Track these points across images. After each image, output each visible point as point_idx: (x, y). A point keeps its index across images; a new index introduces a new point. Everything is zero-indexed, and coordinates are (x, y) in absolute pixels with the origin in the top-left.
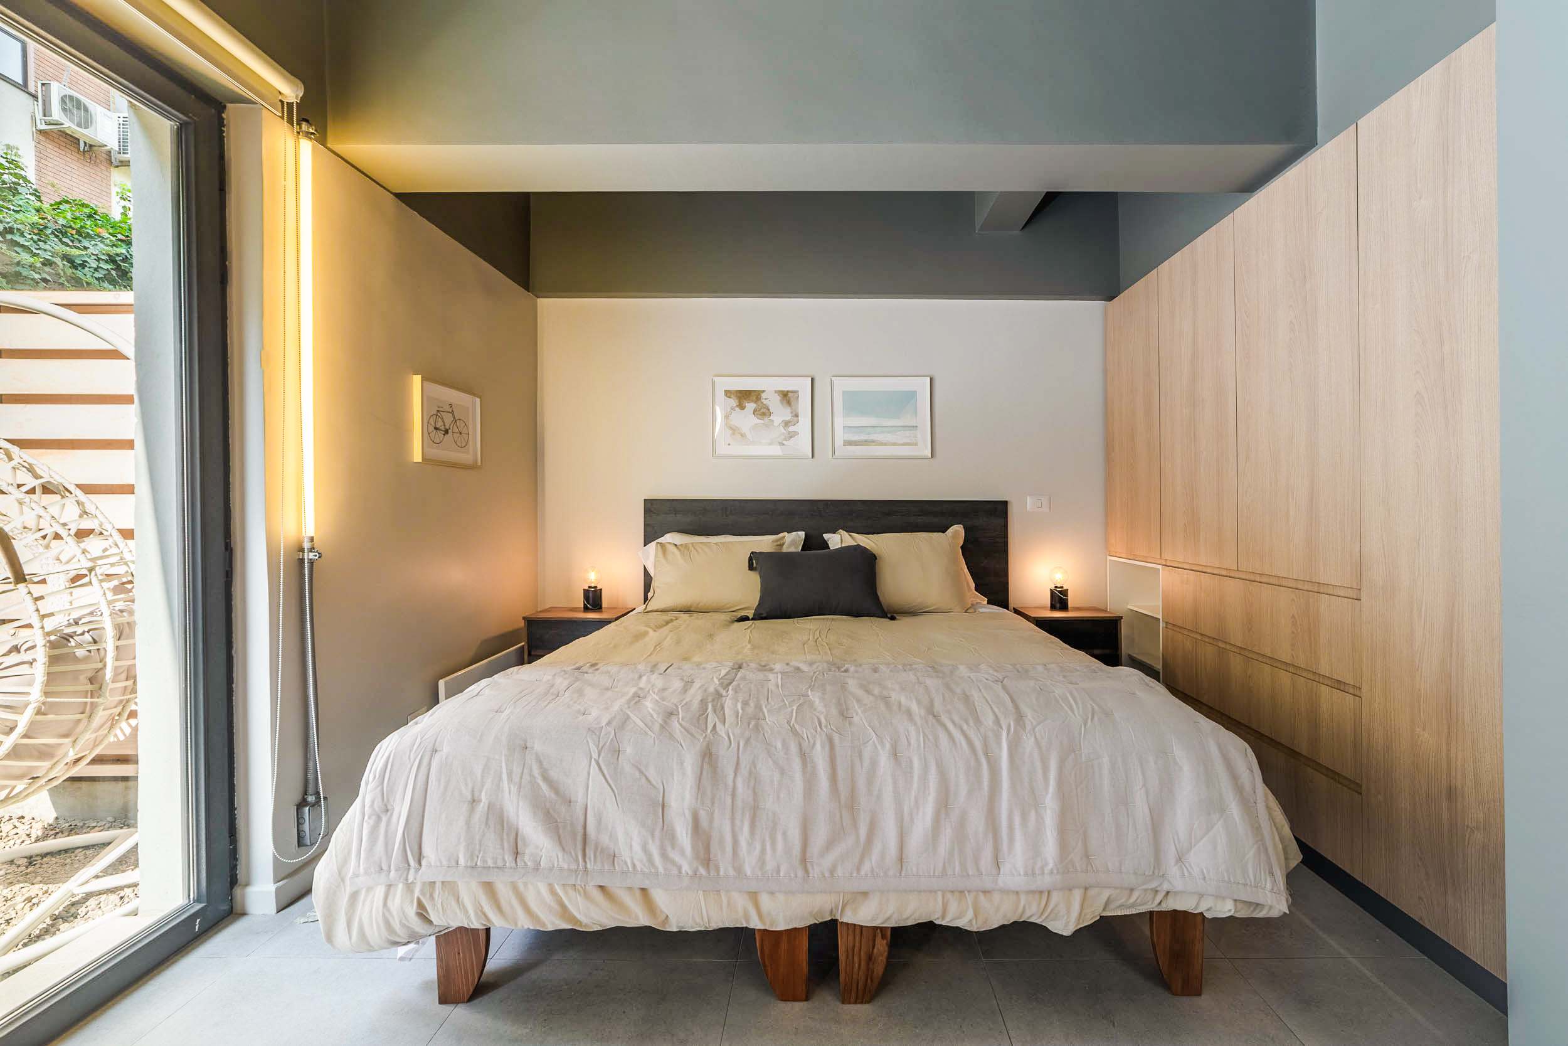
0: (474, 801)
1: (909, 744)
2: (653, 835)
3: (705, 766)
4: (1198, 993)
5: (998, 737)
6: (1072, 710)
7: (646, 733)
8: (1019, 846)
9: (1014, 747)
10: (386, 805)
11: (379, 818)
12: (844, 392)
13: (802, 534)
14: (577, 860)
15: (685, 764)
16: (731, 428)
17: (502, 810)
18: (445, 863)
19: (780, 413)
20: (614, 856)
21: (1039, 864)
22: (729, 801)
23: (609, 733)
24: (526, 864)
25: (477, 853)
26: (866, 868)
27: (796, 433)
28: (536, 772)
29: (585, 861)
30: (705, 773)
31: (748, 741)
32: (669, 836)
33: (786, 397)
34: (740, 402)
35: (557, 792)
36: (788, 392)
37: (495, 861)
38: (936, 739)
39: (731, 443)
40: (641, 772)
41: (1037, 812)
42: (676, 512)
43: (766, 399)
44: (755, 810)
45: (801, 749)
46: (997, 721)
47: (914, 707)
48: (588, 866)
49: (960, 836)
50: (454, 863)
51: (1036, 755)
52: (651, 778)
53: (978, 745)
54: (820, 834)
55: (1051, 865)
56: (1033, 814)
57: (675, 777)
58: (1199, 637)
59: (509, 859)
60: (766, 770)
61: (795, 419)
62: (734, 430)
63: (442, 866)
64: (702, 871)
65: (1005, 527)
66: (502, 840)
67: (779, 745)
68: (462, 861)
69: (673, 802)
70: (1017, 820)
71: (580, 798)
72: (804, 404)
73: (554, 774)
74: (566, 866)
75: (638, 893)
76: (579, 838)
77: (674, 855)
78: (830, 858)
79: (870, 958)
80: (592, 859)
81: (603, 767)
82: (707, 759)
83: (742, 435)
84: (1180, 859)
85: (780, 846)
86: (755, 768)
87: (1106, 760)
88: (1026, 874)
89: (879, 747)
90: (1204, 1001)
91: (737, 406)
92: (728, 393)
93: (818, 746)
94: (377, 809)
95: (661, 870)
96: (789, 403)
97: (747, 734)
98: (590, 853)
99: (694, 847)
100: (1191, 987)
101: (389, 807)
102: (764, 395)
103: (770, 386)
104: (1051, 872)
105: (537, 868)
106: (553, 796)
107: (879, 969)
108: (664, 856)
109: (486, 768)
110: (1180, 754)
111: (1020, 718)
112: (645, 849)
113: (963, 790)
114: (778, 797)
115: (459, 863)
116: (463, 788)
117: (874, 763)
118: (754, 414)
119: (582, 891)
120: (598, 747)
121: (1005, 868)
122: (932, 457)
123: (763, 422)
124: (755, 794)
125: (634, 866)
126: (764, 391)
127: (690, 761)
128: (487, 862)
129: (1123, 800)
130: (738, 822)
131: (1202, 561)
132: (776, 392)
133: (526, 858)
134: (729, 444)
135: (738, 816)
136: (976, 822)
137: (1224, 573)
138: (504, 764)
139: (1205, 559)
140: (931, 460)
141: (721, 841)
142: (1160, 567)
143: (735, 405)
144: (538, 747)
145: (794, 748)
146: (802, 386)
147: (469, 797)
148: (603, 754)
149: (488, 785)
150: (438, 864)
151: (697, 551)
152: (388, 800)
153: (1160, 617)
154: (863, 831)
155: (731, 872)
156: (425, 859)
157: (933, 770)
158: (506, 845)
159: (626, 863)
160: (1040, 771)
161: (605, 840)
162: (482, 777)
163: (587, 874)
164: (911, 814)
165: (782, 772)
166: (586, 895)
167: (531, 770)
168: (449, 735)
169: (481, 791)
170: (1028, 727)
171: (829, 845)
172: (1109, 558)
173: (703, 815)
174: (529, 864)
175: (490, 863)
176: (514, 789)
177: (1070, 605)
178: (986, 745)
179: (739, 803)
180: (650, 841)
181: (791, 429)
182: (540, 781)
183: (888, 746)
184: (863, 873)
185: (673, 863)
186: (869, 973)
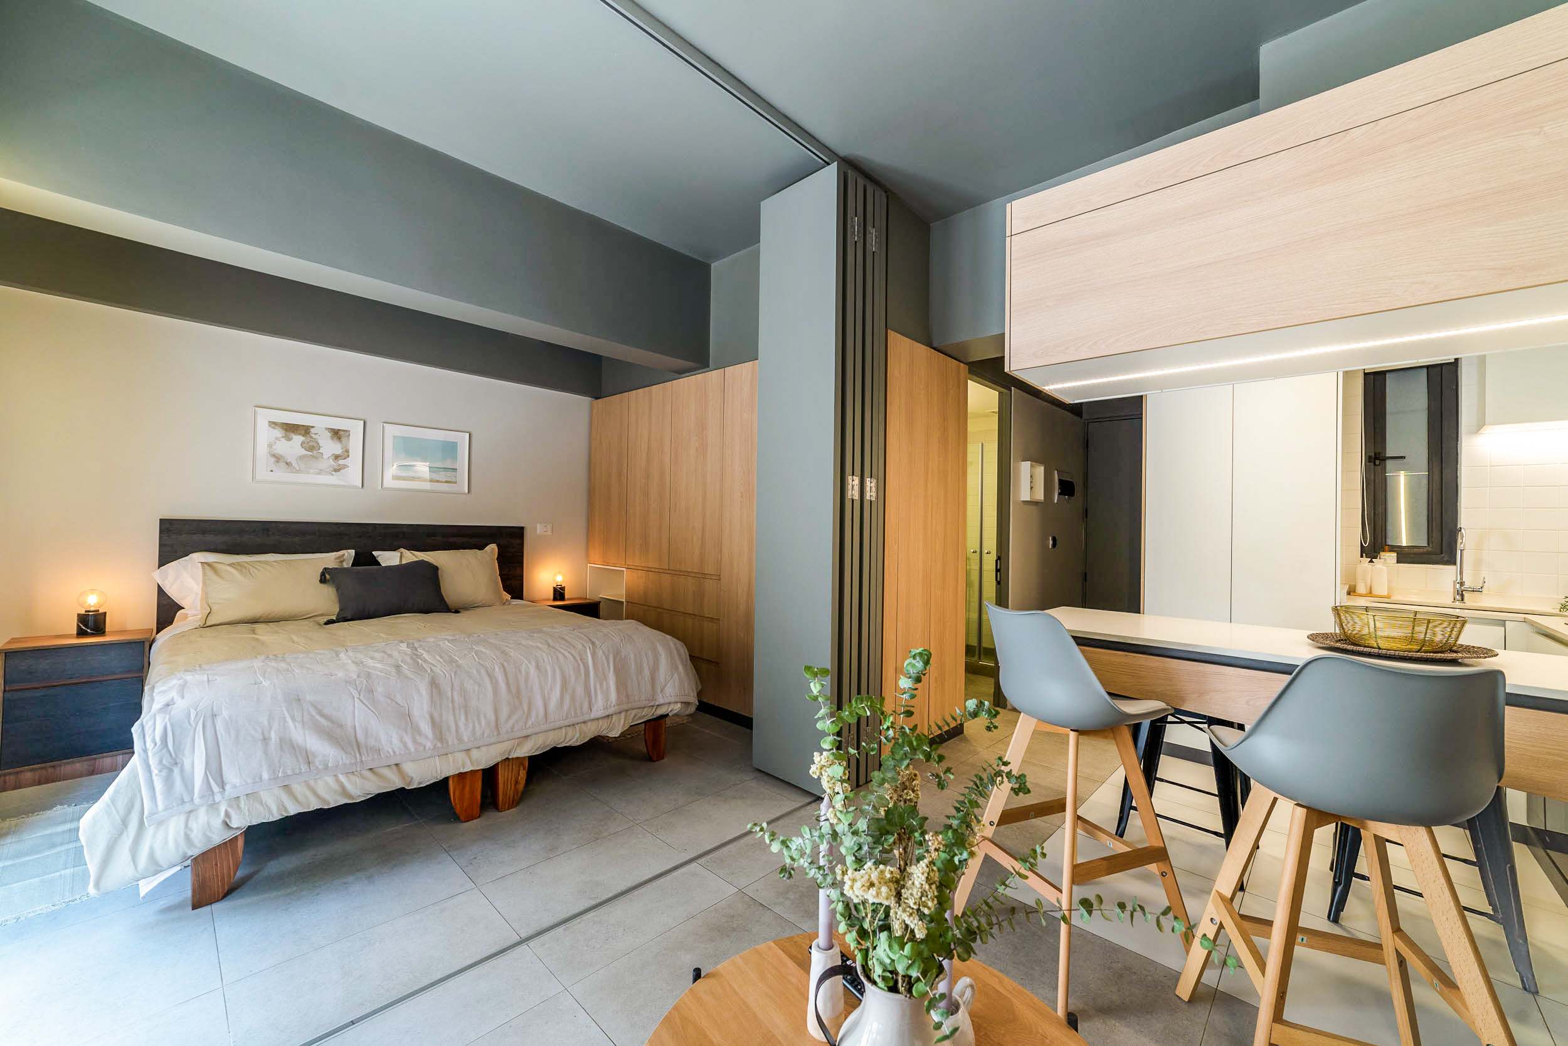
0: (266, 740)
1: (544, 661)
2: (406, 732)
3: (434, 690)
4: (663, 758)
5: (586, 652)
6: (613, 636)
7: (389, 678)
8: (600, 697)
9: (594, 654)
10: (175, 760)
11: (171, 771)
12: (394, 437)
13: (352, 552)
14: (356, 758)
15: (421, 691)
16: (274, 456)
17: (291, 740)
18: (249, 781)
19: (330, 447)
20: (379, 750)
21: (609, 703)
22: (450, 705)
23: (362, 682)
24: (317, 768)
25: (278, 769)
26: (530, 723)
27: (345, 466)
28: (314, 713)
29: (360, 755)
30: (434, 694)
31: (455, 673)
32: (416, 730)
33: (337, 434)
34: (286, 434)
35: (332, 722)
36: (339, 430)
37: (293, 770)
38: (557, 657)
39: (273, 469)
40: (391, 699)
41: (606, 682)
42: (204, 532)
43: (315, 434)
44: (466, 708)
45: (487, 672)
46: (583, 645)
47: (539, 645)
48: (363, 759)
49: (573, 698)
50: (257, 780)
51: (604, 657)
52: (399, 703)
53: (578, 659)
54: (505, 711)
55: (614, 702)
56: (604, 682)
57: (415, 698)
58: (647, 608)
59: (304, 768)
60: (469, 685)
61: (346, 454)
62: (279, 459)
63: (247, 784)
64: (439, 745)
65: (522, 545)
66: (297, 757)
67: (475, 672)
68: (265, 776)
69: (416, 712)
70: (598, 687)
71: (349, 723)
72: (355, 443)
73: (326, 711)
74: (348, 762)
75: (394, 768)
76: (354, 743)
77: (419, 739)
78: (511, 723)
79: (517, 782)
80: (366, 754)
81: (365, 701)
82: (434, 686)
83: (287, 463)
84: (662, 691)
85: (483, 723)
86: (463, 685)
87: (632, 656)
88: (604, 709)
89: (529, 665)
90: (665, 760)
91: (283, 437)
92: (273, 424)
93: (497, 669)
94: (167, 764)
95: (412, 750)
96: (339, 438)
97: (454, 670)
98: (364, 751)
99: (434, 733)
100: (660, 757)
101: (178, 761)
102: (312, 430)
103: (320, 424)
104: (614, 706)
105: (326, 767)
106: (329, 724)
107: (521, 787)
108: (415, 742)
109: (271, 717)
110: (660, 649)
111: (593, 643)
112: (401, 740)
113: (573, 679)
114: (479, 698)
115: (263, 778)
116: (253, 732)
117: (528, 674)
118: (301, 445)
119: (359, 775)
120: (357, 690)
121: (594, 709)
122: (469, 492)
123: (310, 453)
124: (465, 699)
125: (394, 752)
126: (313, 427)
127: (424, 688)
128: (286, 772)
129: (640, 671)
130: (457, 715)
131: (651, 565)
132: (326, 429)
133: (317, 764)
134: (272, 471)
135: (457, 712)
136: (580, 691)
137: (662, 571)
138: (286, 713)
139: (653, 564)
140: (468, 496)
141: (449, 729)
142: (624, 569)
143: (281, 436)
144: (309, 698)
145: (483, 672)
146: (356, 429)
147: (261, 737)
148: (362, 694)
149: (275, 726)
150: (244, 783)
151: (255, 568)
152: (176, 755)
153: (624, 600)
154: (526, 708)
155: (456, 742)
156: (227, 785)
157: (558, 672)
158: (300, 759)
159: (388, 752)
160: (606, 665)
161: (372, 742)
162: (269, 723)
163: (363, 764)
164: (549, 694)
165: (479, 685)
166: (363, 777)
167: (309, 712)
168: (224, 703)
169: (269, 732)
170: (598, 646)
171: (509, 717)
172: (589, 565)
173: (436, 715)
174: (320, 767)
175: (289, 772)
176: (299, 726)
177: (566, 597)
178: (580, 654)
179: (456, 705)
180: (405, 736)
181: (341, 462)
182: (318, 717)
183: (534, 664)
184: (528, 726)
185: (420, 744)
186: (516, 790)
